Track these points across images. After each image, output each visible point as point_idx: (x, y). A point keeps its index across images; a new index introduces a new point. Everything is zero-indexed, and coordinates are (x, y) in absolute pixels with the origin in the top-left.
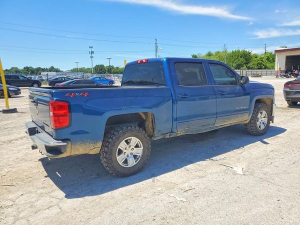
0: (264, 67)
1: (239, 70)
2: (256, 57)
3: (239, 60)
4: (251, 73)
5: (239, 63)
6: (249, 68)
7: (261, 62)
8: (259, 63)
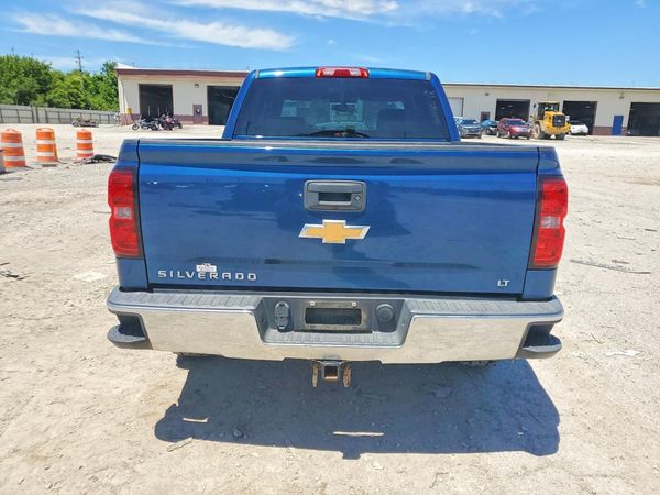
0: (83, 105)
1: (29, 108)
2: (62, 79)
3: (21, 82)
4: (56, 115)
5: (22, 87)
6: (51, 104)
7: (75, 91)
8: (71, 94)
